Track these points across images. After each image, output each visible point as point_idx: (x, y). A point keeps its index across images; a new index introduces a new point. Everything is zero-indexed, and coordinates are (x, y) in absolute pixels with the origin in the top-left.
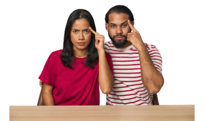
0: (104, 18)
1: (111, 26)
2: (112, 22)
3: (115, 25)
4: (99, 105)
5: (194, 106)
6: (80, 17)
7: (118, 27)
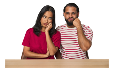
0: (63, 10)
1: (67, 14)
2: (67, 12)
3: (68, 13)
4: (54, 59)
5: (109, 59)
6: (50, 10)
7: (71, 14)
